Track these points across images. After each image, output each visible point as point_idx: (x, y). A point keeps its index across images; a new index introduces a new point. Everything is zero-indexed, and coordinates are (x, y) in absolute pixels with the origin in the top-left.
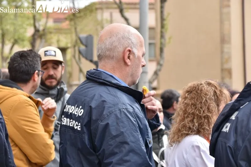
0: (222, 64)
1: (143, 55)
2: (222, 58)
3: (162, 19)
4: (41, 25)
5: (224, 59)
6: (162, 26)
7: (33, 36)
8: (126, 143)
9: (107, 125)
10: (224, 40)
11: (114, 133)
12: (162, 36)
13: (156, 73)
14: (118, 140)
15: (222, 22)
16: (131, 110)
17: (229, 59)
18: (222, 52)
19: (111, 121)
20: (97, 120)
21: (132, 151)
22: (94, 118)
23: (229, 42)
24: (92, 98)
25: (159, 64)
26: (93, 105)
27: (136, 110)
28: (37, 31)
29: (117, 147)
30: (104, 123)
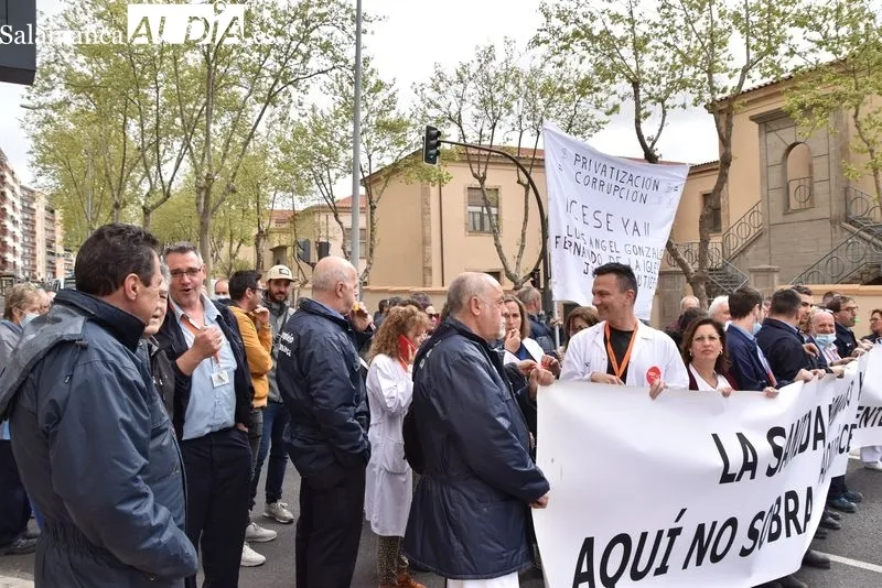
0: (424, 262)
1: (355, 287)
2: (424, 258)
3: (372, 224)
4: (264, 227)
5: (426, 259)
6: (372, 231)
7: (257, 236)
8: (330, 370)
9: (313, 353)
10: (425, 242)
11: (319, 361)
12: (372, 239)
13: (366, 271)
14: (322, 367)
15: (423, 227)
16: (336, 338)
17: (429, 259)
18: (424, 253)
19: (316, 349)
20: (304, 349)
21: (336, 377)
22: (302, 346)
23: (430, 243)
24: (301, 327)
25: (369, 263)
26: (302, 333)
27: (342, 338)
28: (261, 232)
29: (322, 373)
30: (309, 351)
